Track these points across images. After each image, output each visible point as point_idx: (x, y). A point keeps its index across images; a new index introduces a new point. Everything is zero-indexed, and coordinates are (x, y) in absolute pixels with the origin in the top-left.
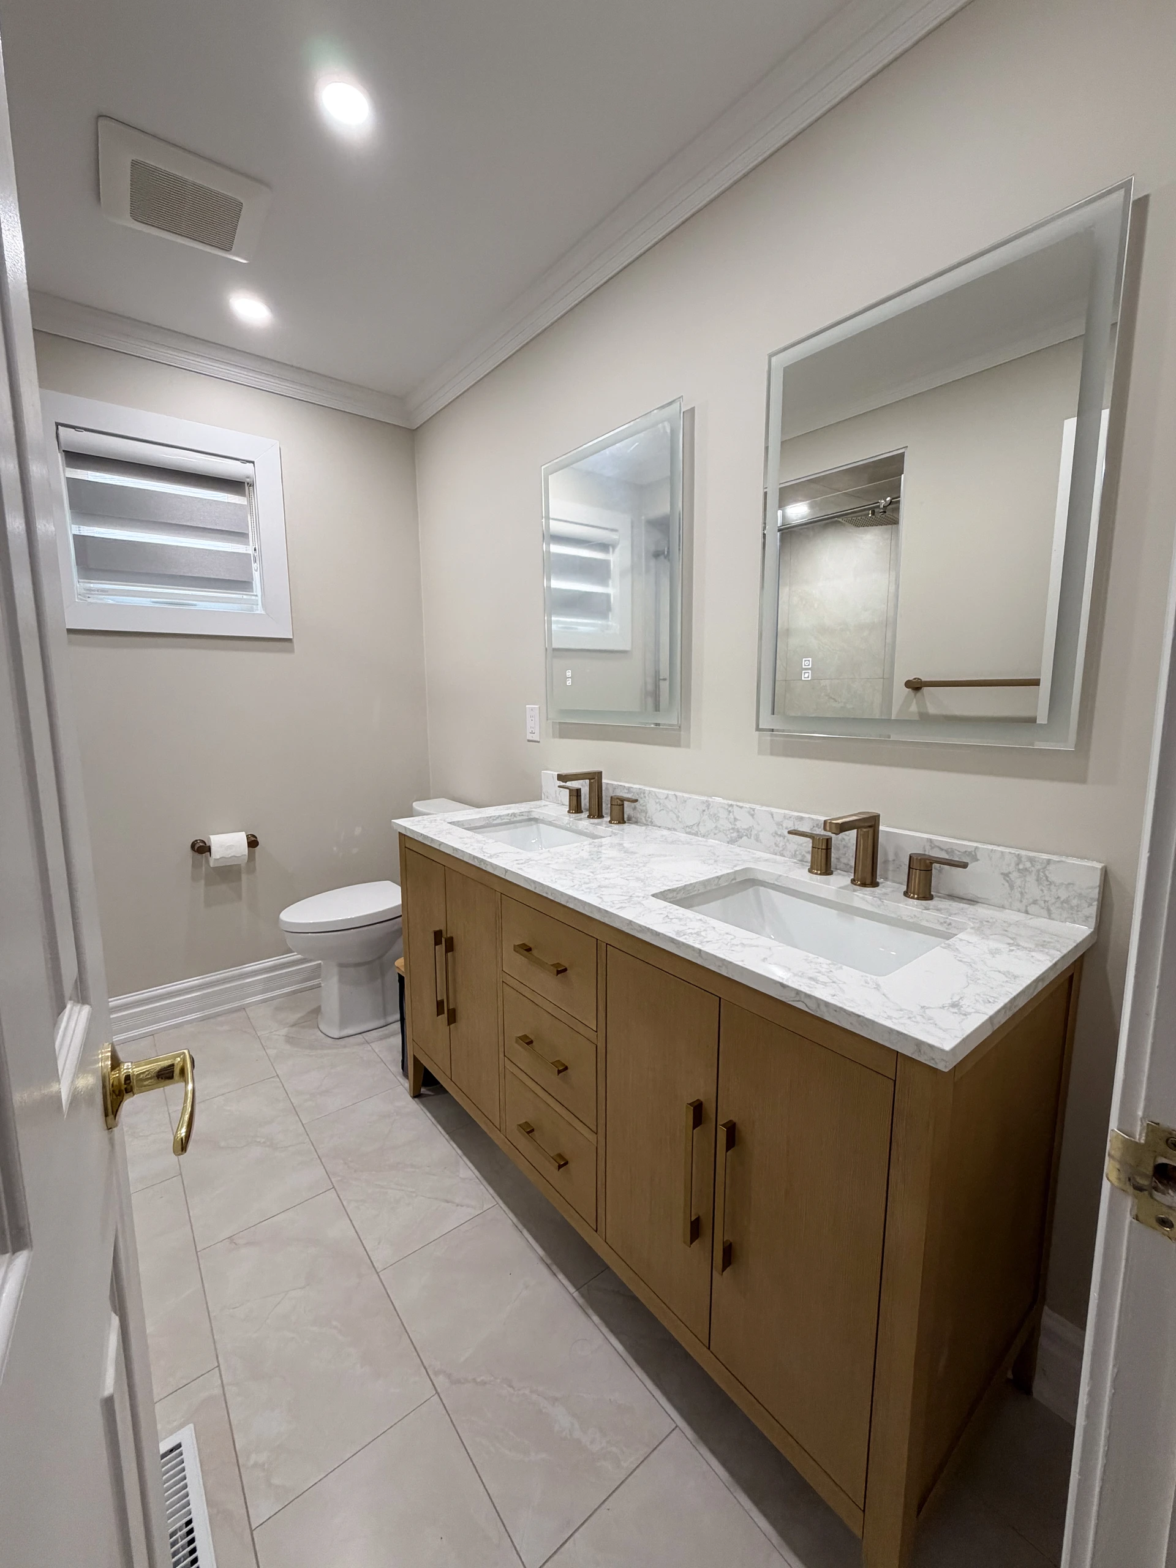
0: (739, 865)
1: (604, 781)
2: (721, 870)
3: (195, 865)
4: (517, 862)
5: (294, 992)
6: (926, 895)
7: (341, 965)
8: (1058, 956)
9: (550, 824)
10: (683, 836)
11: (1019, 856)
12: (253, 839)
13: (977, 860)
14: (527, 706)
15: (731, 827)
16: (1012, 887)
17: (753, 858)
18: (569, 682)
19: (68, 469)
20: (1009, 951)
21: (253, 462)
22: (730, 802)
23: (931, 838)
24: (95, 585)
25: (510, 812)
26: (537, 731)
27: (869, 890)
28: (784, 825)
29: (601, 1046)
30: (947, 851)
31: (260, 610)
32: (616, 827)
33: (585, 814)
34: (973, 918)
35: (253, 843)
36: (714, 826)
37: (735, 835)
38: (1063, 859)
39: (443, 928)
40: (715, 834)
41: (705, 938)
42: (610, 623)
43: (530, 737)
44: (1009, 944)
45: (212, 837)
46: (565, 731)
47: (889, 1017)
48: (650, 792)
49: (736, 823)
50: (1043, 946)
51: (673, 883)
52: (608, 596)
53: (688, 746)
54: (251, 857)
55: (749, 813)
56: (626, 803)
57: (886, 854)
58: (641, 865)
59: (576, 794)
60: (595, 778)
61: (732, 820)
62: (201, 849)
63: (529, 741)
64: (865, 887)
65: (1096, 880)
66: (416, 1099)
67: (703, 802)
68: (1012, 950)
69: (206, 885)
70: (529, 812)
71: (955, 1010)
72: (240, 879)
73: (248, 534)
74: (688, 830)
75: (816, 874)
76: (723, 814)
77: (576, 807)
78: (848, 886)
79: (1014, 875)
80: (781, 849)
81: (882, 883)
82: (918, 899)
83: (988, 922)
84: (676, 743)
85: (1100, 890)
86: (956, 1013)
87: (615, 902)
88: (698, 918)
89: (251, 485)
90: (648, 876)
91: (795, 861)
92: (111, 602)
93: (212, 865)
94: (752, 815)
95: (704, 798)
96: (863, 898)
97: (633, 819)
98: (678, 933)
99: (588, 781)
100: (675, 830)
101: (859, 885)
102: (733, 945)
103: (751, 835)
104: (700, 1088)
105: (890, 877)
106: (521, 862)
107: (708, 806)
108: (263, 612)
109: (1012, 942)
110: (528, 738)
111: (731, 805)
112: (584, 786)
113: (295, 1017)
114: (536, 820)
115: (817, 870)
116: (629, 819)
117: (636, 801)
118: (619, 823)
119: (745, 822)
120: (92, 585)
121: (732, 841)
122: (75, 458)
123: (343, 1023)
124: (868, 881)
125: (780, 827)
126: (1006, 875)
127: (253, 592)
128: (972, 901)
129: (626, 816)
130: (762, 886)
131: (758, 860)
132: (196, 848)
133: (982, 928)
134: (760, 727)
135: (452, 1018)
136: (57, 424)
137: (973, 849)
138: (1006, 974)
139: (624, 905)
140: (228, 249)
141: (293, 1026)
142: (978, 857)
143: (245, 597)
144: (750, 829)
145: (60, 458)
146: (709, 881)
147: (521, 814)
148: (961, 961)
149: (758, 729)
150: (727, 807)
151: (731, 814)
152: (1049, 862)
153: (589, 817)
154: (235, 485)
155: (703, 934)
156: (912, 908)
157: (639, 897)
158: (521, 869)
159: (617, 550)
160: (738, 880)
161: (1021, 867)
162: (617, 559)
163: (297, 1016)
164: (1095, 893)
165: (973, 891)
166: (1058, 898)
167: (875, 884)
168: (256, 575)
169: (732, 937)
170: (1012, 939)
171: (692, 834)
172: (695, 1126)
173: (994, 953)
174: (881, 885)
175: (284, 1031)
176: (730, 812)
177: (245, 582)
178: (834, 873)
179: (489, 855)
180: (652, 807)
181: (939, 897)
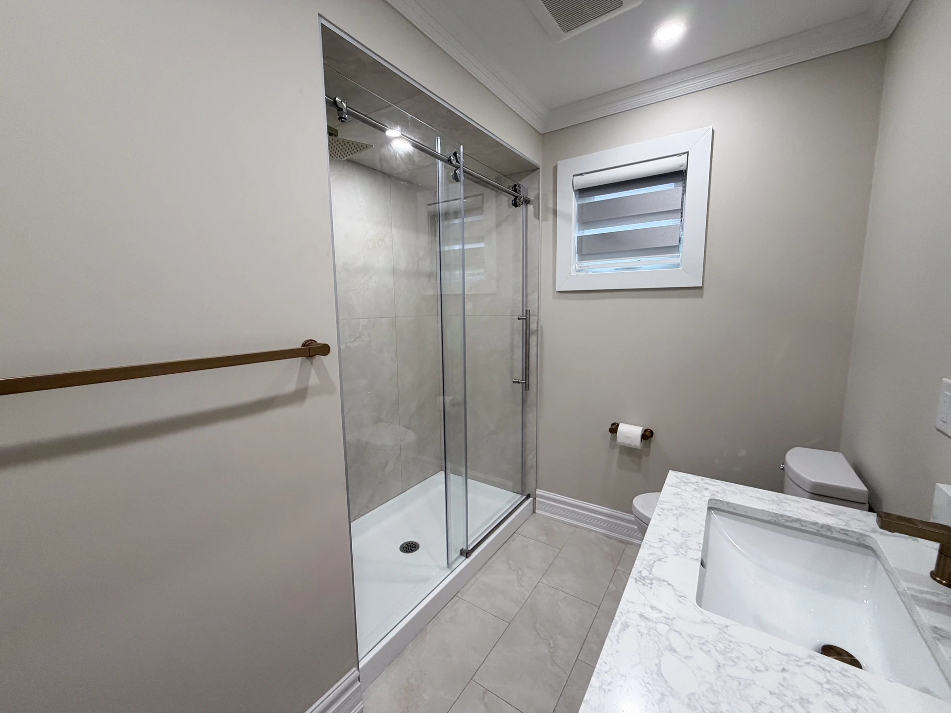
12: (649, 433)
14: (944, 379)
19: (578, 200)
21: (687, 153)
24: (585, 263)
35: (647, 435)
43: (940, 425)
45: (619, 424)
54: (646, 445)
62: (614, 429)
63: (937, 430)
70: (860, 534)
72: (640, 459)
73: (681, 209)
89: (685, 172)
92: (590, 273)
93: (616, 443)
108: (681, 268)
110: (938, 427)
122: (585, 192)
127: (680, 252)
132: (610, 428)
136: (574, 176)
140: (620, 5)
143: (675, 257)
145: (573, 195)
154: (677, 176)
168: (684, 240)
177: (677, 246)
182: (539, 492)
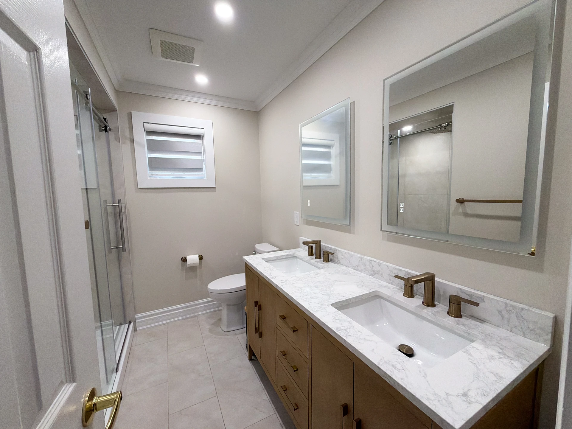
0: (373, 289)
1: (321, 243)
2: (364, 291)
3: (183, 266)
4: (282, 281)
5: (214, 311)
6: (458, 315)
7: (228, 305)
8: (527, 364)
9: (301, 259)
10: (351, 270)
11: (506, 304)
12: (201, 257)
13: (484, 302)
14: (295, 212)
15: (371, 269)
16: (503, 317)
17: (379, 285)
18: (309, 205)
19: (147, 136)
20: (499, 358)
21: (204, 129)
22: (371, 258)
23: (462, 288)
24: (154, 173)
25: (286, 254)
26: (298, 222)
27: (430, 309)
28: (393, 272)
29: (310, 366)
30: (469, 295)
31: (205, 178)
32: (326, 264)
33: (314, 256)
34: (482, 333)
35: (201, 258)
36: (364, 267)
37: (372, 273)
38: (530, 308)
39: (258, 300)
40: (365, 271)
41: (348, 333)
42: (331, 175)
43: (296, 223)
44: (499, 352)
45: (187, 256)
46: (308, 223)
47: (428, 399)
48: (339, 250)
49: (373, 268)
50: (519, 356)
51: (341, 298)
52: (330, 165)
53: (354, 233)
54: (200, 263)
55: (378, 264)
56: (329, 255)
57: (439, 291)
58: (330, 286)
59: (311, 248)
60: (318, 243)
61: (371, 266)
62: (184, 260)
63: (295, 225)
64: (429, 307)
65: (549, 323)
66: (250, 361)
67: (360, 257)
68: (501, 358)
69: (186, 273)
70: (293, 254)
71: (464, 398)
72: (197, 271)
73: (202, 153)
74: (354, 268)
75: (407, 297)
76: (368, 263)
77: (311, 253)
78: (420, 305)
79: (504, 312)
80: (392, 282)
81: (438, 305)
82: (454, 317)
83: (489, 336)
84: (349, 232)
85: (553, 328)
86: (464, 401)
87: (315, 307)
88: (348, 320)
89: (203, 136)
90: (332, 293)
91: (398, 288)
92: (159, 178)
93: (187, 266)
94: (380, 266)
95: (360, 256)
96: (428, 311)
97: (333, 260)
98: (337, 329)
99: (315, 244)
100: (349, 267)
101: (426, 306)
102: (360, 338)
103: (379, 273)
104: (347, 399)
105: (441, 302)
106: (283, 281)
107: (362, 259)
108: (206, 179)
109: (501, 351)
110: (295, 224)
111: (371, 260)
112: (314, 246)
113: (213, 321)
114: (296, 257)
115: (407, 295)
116: (331, 260)
117: (333, 254)
118: (327, 262)
119: (377, 268)
120: (153, 173)
121: (371, 275)
122: (150, 133)
123: (229, 325)
124: (430, 304)
125: (392, 272)
126: (500, 312)
127: (203, 172)
128: (482, 321)
129: (329, 259)
130: (383, 299)
131: (382, 286)
132: (182, 260)
133: (487, 339)
134: (382, 230)
135: (261, 335)
136: (144, 123)
137: (482, 296)
138: (496, 375)
139: (318, 309)
140: (192, 62)
141: (212, 325)
142: (485, 300)
143: (201, 174)
144: (379, 271)
145: (144, 133)
146: (357, 297)
147: (290, 255)
148: (472, 362)
149: (381, 230)
150: (369, 261)
151: (371, 264)
152: (522, 309)
153: (315, 258)
154: (199, 137)
155: (348, 330)
156: (451, 321)
157: (325, 305)
158: (282, 285)
159: (334, 148)
160: (371, 296)
161: (508, 309)
162: (334, 151)
163: (214, 321)
164: (550, 329)
165: (483, 316)
166: (529, 327)
167: (433, 306)
168: (204, 166)
169: (361, 334)
170: (502, 349)
171: (355, 270)
172: (344, 415)
173: (491, 358)
174: (436, 306)
175: (208, 327)
176: (370, 263)
177: (201, 169)
178: (415, 297)
179: (272, 277)
180: (340, 256)
181: (465, 316)
182: (137, 316)
